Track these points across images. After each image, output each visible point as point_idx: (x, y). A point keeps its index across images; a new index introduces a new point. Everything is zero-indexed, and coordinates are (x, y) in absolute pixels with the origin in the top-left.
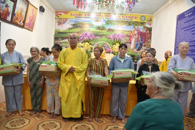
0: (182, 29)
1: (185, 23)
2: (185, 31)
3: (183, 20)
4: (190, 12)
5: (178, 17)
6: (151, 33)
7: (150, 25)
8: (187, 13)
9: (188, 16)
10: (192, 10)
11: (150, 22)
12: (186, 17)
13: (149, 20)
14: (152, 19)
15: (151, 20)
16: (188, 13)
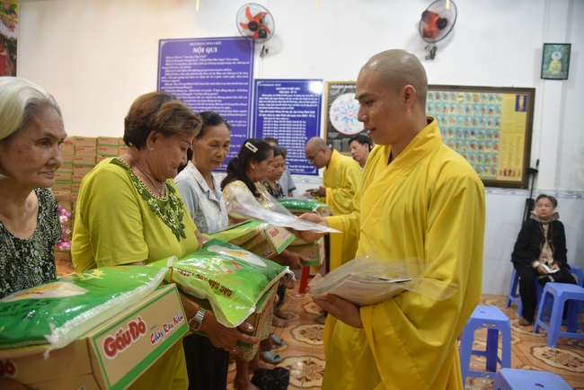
0: (182, 81)
1: (193, 67)
2: (195, 87)
3: (183, 59)
4: (210, 46)
5: (163, 43)
6: (15, 62)
7: (12, 28)
8: (198, 44)
9: (202, 54)
10: (217, 43)
11: (9, 16)
12: (197, 54)
13: (7, 7)
14: (14, 6)
15: (14, 13)
16: (205, 47)
